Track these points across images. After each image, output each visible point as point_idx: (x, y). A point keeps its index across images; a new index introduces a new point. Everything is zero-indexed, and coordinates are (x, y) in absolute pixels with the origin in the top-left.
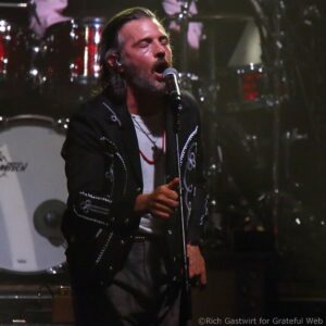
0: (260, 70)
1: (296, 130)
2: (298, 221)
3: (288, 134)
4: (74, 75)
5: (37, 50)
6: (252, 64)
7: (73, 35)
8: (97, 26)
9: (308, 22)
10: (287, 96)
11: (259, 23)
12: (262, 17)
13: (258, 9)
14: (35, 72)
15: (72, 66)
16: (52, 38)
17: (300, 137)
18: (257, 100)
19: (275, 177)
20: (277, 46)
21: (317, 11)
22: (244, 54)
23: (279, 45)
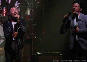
9: (37, 7)
11: (29, 8)
12: (30, 6)
13: (29, 5)
18: (29, 19)
19: (32, 31)
22: (27, 12)
23: (33, 11)
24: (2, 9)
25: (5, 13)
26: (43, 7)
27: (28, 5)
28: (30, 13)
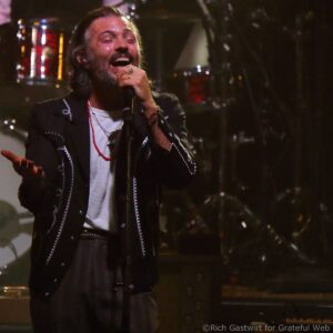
0: (207, 73)
1: (243, 133)
2: (244, 225)
3: (235, 137)
4: (21, 76)
6: (199, 67)
7: (19, 36)
8: (44, 27)
9: (256, 25)
10: (233, 99)
11: (206, 25)
15: (19, 67)
17: (247, 140)
18: (203, 102)
20: (224, 49)
21: (265, 14)
23: (227, 48)
24: (28, 34)
25: (43, 58)
26: (298, 20)
27: (199, 9)
28: (210, 60)
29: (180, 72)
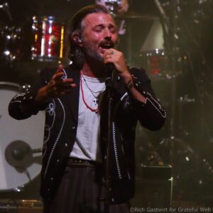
0: (163, 54)
1: (187, 95)
2: (187, 159)
3: (181, 98)
4: (34, 55)
5: (9, 37)
6: (157, 50)
7: (34, 27)
8: (51, 22)
9: (197, 21)
10: (180, 72)
11: (162, 22)
12: (165, 17)
13: (162, 11)
14: (7, 53)
15: (33, 49)
16: (20, 30)
17: (189, 100)
18: (160, 74)
20: (174, 38)
21: (203, 14)
22: (152, 42)
23: (176, 37)
24: (39, 25)
29: (144, 53)
